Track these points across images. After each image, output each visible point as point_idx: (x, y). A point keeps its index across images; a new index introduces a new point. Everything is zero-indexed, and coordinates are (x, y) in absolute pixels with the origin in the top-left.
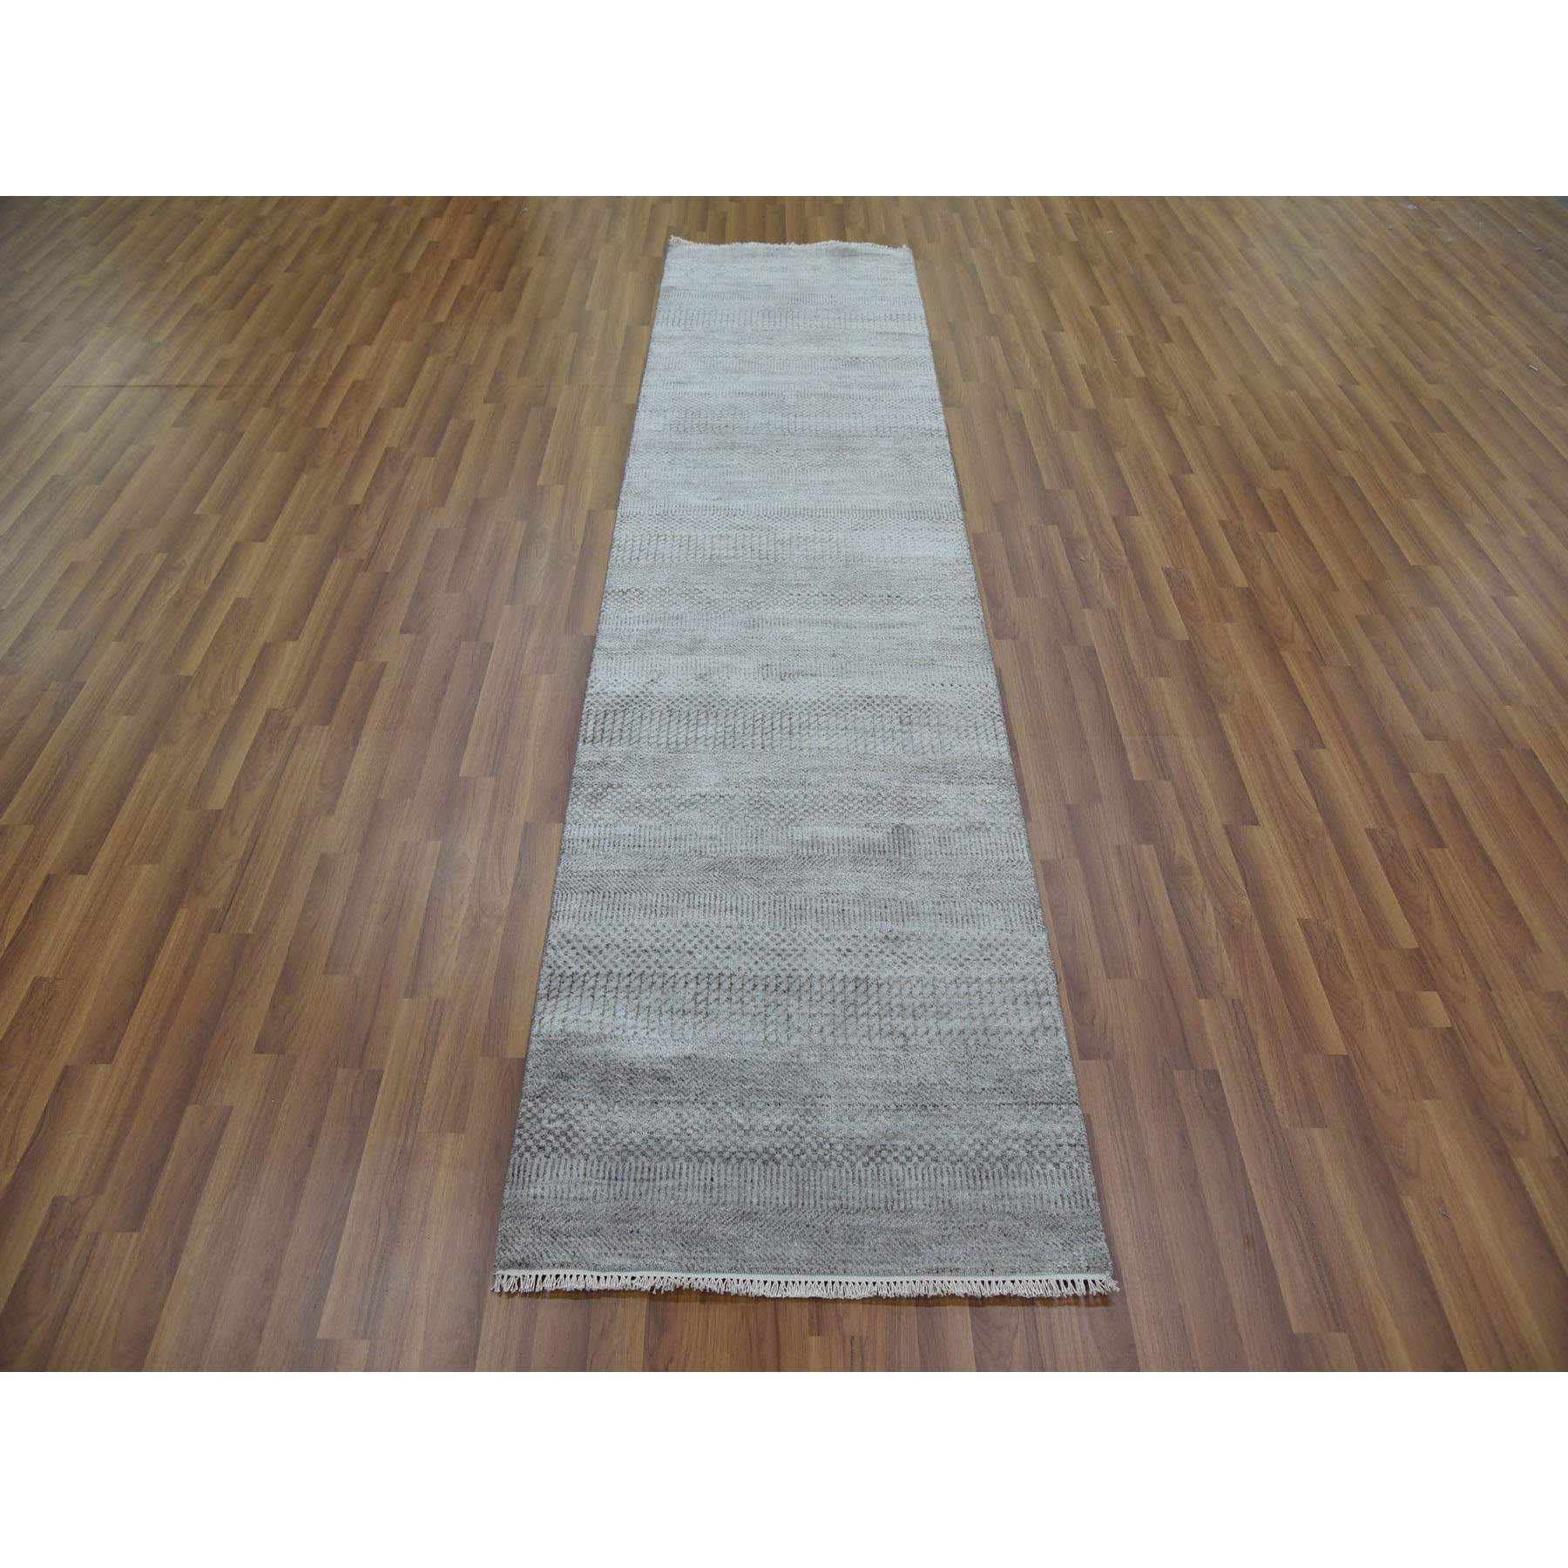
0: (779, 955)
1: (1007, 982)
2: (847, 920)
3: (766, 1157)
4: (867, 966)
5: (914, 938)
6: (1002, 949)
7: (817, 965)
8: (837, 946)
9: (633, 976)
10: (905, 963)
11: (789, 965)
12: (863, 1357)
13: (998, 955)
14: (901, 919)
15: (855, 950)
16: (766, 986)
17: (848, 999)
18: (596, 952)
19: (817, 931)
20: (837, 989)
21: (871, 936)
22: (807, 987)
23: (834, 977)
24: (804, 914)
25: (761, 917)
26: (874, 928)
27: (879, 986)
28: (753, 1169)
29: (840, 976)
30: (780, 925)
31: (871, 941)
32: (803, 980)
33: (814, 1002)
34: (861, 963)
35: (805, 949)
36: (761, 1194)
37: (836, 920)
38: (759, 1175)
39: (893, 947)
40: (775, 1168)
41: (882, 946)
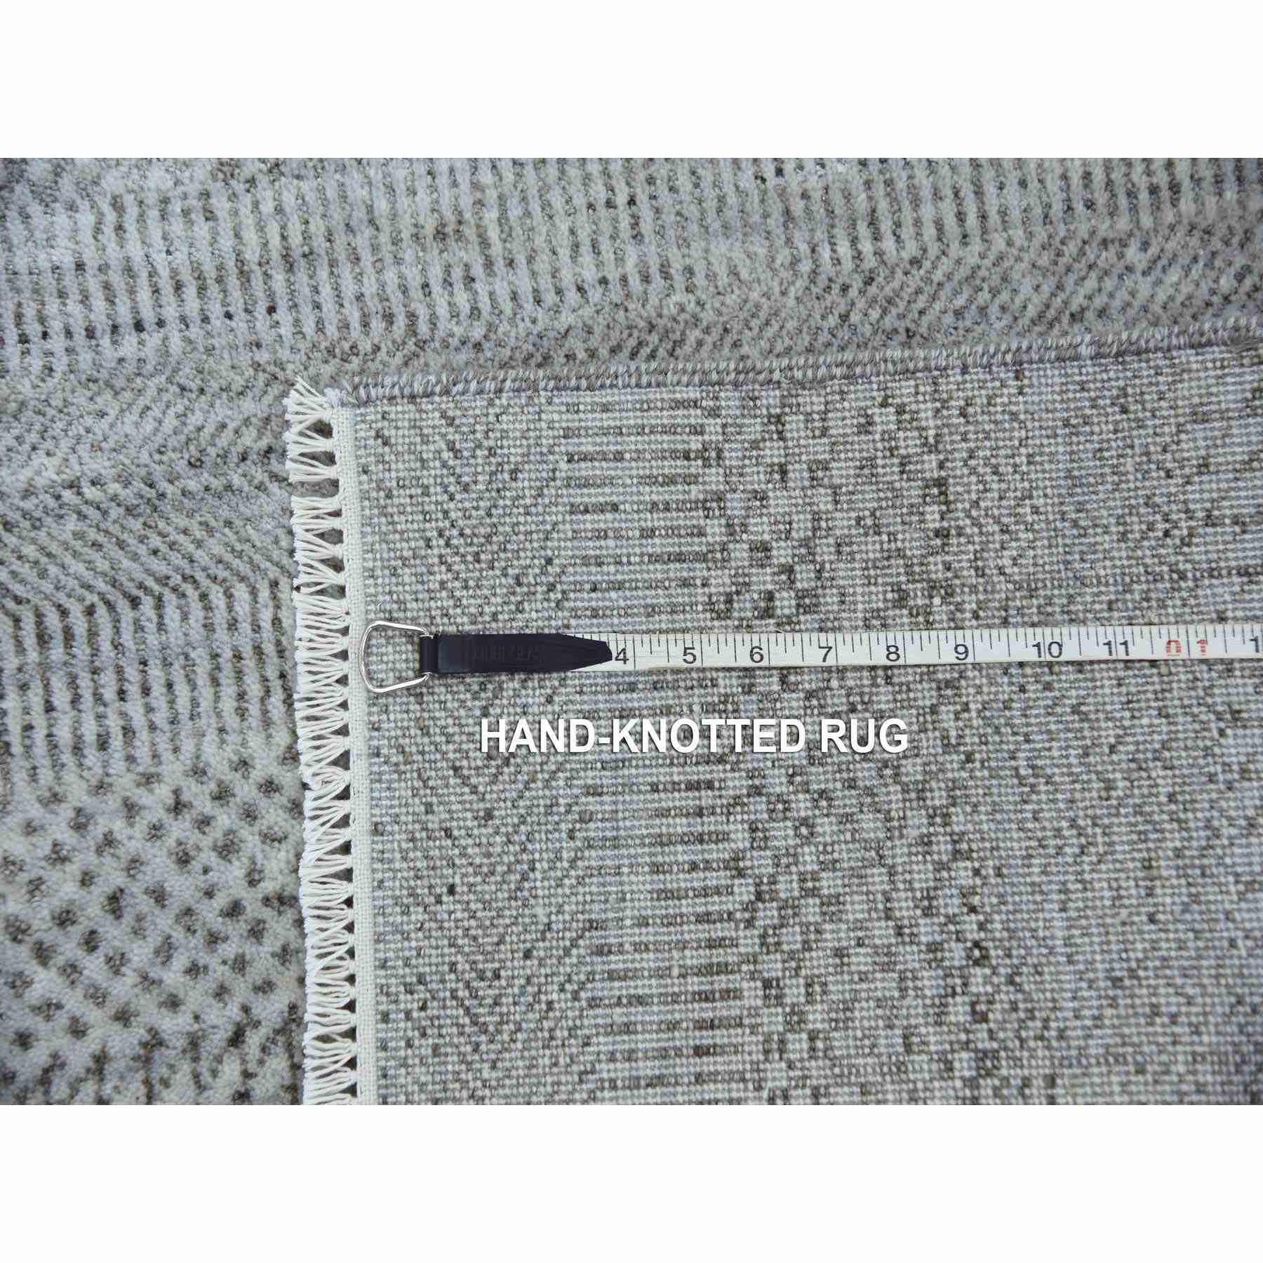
9: (254, 1040)
18: (69, 947)
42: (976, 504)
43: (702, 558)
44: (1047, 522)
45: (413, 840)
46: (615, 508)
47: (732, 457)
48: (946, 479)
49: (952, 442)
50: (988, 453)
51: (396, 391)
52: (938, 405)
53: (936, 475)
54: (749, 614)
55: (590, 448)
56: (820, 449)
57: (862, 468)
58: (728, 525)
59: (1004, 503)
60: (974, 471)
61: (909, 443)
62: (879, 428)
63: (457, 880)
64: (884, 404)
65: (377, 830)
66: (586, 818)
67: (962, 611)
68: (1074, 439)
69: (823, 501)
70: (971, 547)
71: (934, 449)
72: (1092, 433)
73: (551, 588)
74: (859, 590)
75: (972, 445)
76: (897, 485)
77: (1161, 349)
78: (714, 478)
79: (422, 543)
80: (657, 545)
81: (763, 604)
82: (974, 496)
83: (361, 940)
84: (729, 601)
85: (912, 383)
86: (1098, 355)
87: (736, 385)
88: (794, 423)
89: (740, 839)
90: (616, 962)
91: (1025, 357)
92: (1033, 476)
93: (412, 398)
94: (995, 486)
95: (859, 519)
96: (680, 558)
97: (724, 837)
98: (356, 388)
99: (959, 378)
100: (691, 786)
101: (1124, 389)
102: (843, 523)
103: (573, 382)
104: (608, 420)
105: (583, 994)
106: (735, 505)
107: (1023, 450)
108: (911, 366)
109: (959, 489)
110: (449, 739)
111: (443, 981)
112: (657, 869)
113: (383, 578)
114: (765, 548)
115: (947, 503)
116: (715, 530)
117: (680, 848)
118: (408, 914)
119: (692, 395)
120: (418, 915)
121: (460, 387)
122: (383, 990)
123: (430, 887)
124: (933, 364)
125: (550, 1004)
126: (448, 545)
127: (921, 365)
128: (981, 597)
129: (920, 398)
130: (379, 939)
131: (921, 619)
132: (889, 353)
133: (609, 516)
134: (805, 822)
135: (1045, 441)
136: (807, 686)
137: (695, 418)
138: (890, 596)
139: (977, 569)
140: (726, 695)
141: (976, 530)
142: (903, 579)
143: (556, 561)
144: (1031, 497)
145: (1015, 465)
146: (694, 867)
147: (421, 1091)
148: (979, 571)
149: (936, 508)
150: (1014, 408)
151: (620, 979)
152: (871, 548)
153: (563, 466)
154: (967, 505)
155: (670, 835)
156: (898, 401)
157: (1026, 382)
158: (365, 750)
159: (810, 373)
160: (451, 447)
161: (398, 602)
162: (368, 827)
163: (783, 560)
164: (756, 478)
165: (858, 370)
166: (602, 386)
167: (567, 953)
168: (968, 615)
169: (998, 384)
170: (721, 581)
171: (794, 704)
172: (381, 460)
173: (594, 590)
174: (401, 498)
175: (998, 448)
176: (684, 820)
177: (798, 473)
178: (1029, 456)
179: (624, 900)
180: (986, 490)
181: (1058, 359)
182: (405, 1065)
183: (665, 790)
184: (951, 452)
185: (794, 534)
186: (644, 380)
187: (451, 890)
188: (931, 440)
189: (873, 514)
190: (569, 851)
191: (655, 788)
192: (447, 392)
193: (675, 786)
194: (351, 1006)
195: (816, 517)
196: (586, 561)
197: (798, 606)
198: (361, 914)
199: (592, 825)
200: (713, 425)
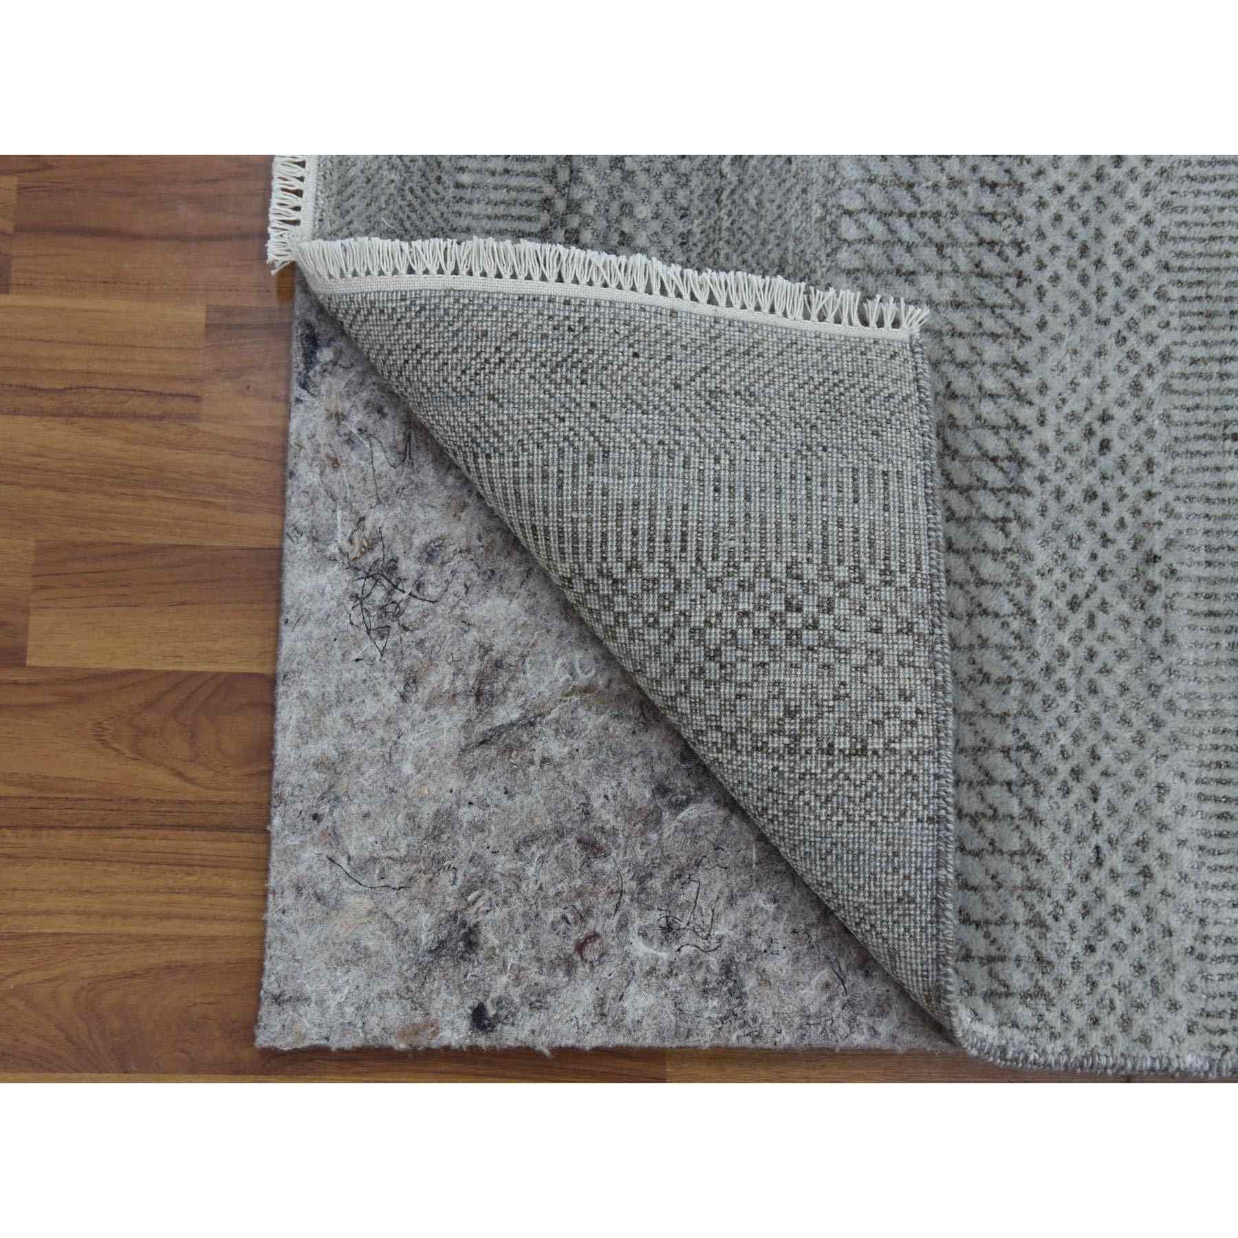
0: (1084, 251)
1: (1029, 906)
2: (1204, 446)
3: (560, 205)
4: (1059, 494)
5: (1156, 638)
6: (1134, 910)
7: (1057, 354)
8: (1115, 411)
10: (1074, 604)
11: (1055, 279)
12: (162, 418)
13: (1116, 894)
14: (1217, 606)
15: (1107, 462)
16: (992, 217)
17: (960, 435)
19: (1165, 357)
20: (987, 409)
21: (1152, 511)
22: (990, 324)
23: (1019, 396)
24: (1217, 322)
25: (1202, 201)
26: (1183, 524)
27: (1002, 523)
28: (535, 175)
29: (1026, 415)
30: (1180, 255)
31: (1137, 512)
32: (1012, 315)
33: (948, 341)
34: (1070, 478)
35: (1106, 323)
36: (478, 194)
37: (1201, 415)
38: (521, 190)
39: (1124, 574)
40: (536, 227)
41: (1122, 541)
42: (847, 778)
43: (825, 562)
44: (832, 831)
45: (667, 334)
46: (856, 501)
47: (887, 593)
48: (866, 755)
49: (889, 762)
50: (880, 790)
51: (920, 370)
52: (915, 753)
53: (869, 747)
54: (789, 590)
55: (891, 488)
56: (890, 660)
57: (877, 690)
58: (844, 584)
59: (846, 800)
60: (869, 778)
61: (892, 727)
62: (903, 705)
63: (641, 359)
64: (918, 711)
65: (673, 313)
66: (671, 454)
67: (778, 759)
68: (884, 859)
69: (858, 658)
70: (819, 771)
71: (886, 747)
72: (887, 873)
73: (809, 449)
74: (798, 679)
75: (886, 777)
76: (865, 716)
77: (938, 933)
78: (873, 578)
79: (835, 368)
80: (833, 528)
81: (794, 602)
82: (852, 776)
83: (612, 293)
84: (799, 577)
85: (931, 734)
86: (938, 883)
87: (931, 602)
88: (906, 642)
89: (650, 570)
90: (583, 469)
91: (942, 827)
92: (862, 824)
93: (916, 380)
94: (858, 793)
95: (843, 684)
96: (825, 545)
97: (651, 560)
98: (921, 346)
99: (932, 771)
100: (684, 534)
101: (914, 902)
102: (843, 671)
103: (930, 484)
104: (908, 503)
105: (567, 444)
106: (856, 591)
107: (880, 818)
108: (942, 735)
109: (859, 765)
110: (723, 368)
111: (584, 344)
112: (636, 504)
113: (815, 343)
114: (830, 610)
115: (850, 755)
116: (842, 573)
117: (647, 523)
118: (625, 324)
119: (924, 567)
120: (624, 331)
121: (925, 409)
122: (582, 303)
123: (639, 341)
124: (942, 752)
125: (562, 420)
126: (835, 385)
127: (943, 742)
128: (786, 775)
129: (921, 740)
130: (612, 303)
131: (776, 726)
132: (951, 718)
133: (851, 495)
134: (656, 621)
135: (884, 836)
136: (740, 631)
137: (911, 567)
138: (793, 703)
139: (805, 774)
140: (738, 568)
141: (830, 776)
142: (803, 715)
143: (825, 454)
144: (848, 821)
145: (870, 811)
146: (635, 533)
147: (523, 324)
148: (802, 776)
149: (848, 746)
150: (908, 813)
151: (573, 471)
152: (825, 693)
153: (881, 467)
154: (847, 771)
155: (655, 516)
156: (920, 722)
157: (926, 825)
158: (718, 315)
159: (939, 656)
160: (891, 396)
161: (802, 349)
162: (676, 308)
163: (821, 621)
164: (873, 609)
165: (940, 693)
166: (928, 504)
167: (592, 434)
168: (776, 763)
169: (926, 802)
170: (810, 572)
171: (729, 620)
172: (882, 352)
173: (807, 479)
174: (861, 360)
175: (883, 798)
176: (663, 528)
177: (876, 641)
178: (876, 822)
179: (619, 478)
180: (855, 786)
181: (939, 851)
182: (539, 314)
183: (683, 515)
184: (883, 761)
185: (837, 632)
186: (932, 533)
187: (636, 355)
188: (892, 745)
189: (847, 695)
190: (652, 439)
191: (685, 507)
192: (921, 400)
193: (685, 523)
194: (576, 281)
195: (847, 652)
196: (824, 476)
197: (792, 630)
198: (626, 296)
199: (666, 458)
200: (905, 580)
